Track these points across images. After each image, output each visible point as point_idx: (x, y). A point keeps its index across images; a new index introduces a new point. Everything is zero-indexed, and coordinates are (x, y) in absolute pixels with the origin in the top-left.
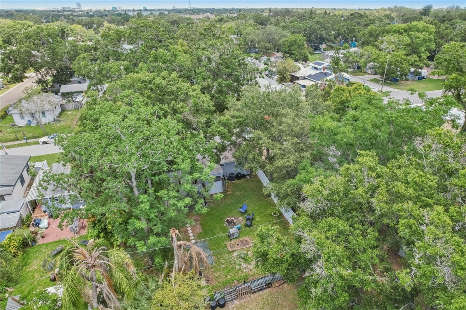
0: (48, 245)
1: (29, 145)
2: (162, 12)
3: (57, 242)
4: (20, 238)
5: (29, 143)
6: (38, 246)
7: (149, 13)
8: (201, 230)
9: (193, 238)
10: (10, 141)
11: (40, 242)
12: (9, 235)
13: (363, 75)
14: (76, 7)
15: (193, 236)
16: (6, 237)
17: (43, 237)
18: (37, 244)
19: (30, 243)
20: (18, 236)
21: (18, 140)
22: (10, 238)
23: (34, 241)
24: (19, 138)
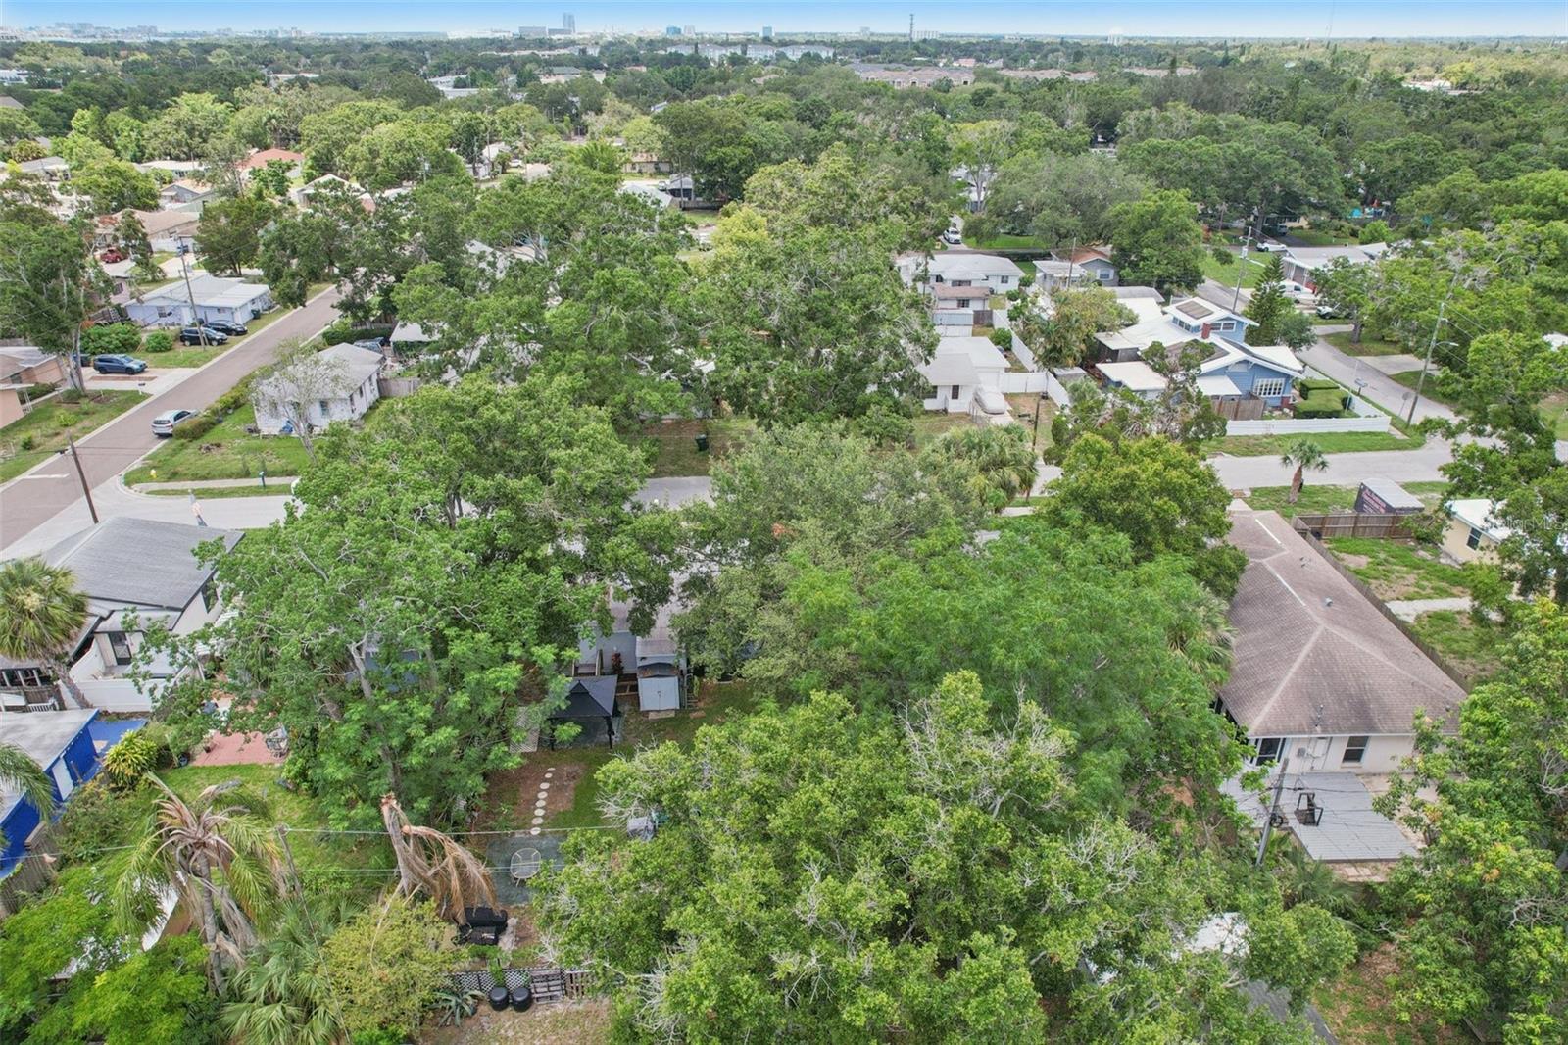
0: (211, 771)
1: (267, 494)
2: (813, 50)
3: (233, 767)
4: (152, 744)
5: (269, 487)
6: (192, 769)
7: (771, 52)
8: (570, 806)
9: (540, 821)
10: (230, 477)
11: (201, 759)
12: (129, 733)
13: (1384, 354)
14: (560, 26)
15: (543, 817)
16: (123, 737)
17: (208, 750)
18: (191, 765)
19: (176, 759)
20: (150, 738)
21: (247, 475)
22: (130, 741)
23: (187, 756)
24: (251, 470)
